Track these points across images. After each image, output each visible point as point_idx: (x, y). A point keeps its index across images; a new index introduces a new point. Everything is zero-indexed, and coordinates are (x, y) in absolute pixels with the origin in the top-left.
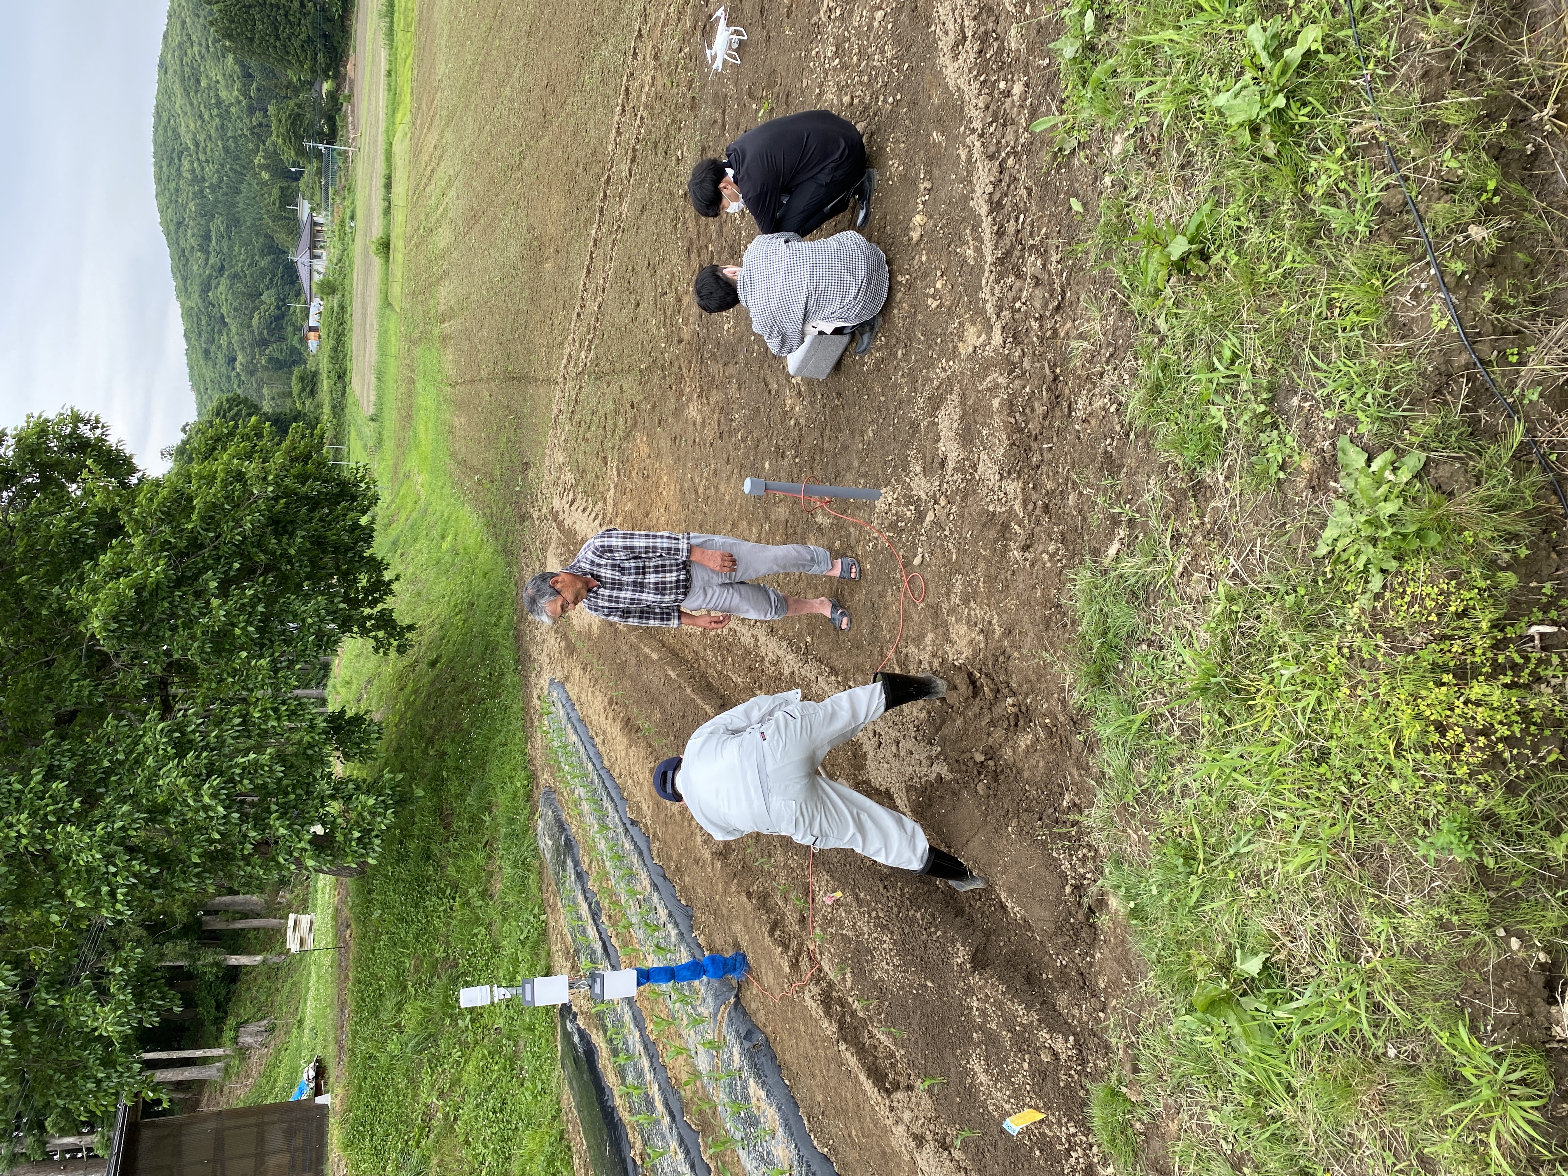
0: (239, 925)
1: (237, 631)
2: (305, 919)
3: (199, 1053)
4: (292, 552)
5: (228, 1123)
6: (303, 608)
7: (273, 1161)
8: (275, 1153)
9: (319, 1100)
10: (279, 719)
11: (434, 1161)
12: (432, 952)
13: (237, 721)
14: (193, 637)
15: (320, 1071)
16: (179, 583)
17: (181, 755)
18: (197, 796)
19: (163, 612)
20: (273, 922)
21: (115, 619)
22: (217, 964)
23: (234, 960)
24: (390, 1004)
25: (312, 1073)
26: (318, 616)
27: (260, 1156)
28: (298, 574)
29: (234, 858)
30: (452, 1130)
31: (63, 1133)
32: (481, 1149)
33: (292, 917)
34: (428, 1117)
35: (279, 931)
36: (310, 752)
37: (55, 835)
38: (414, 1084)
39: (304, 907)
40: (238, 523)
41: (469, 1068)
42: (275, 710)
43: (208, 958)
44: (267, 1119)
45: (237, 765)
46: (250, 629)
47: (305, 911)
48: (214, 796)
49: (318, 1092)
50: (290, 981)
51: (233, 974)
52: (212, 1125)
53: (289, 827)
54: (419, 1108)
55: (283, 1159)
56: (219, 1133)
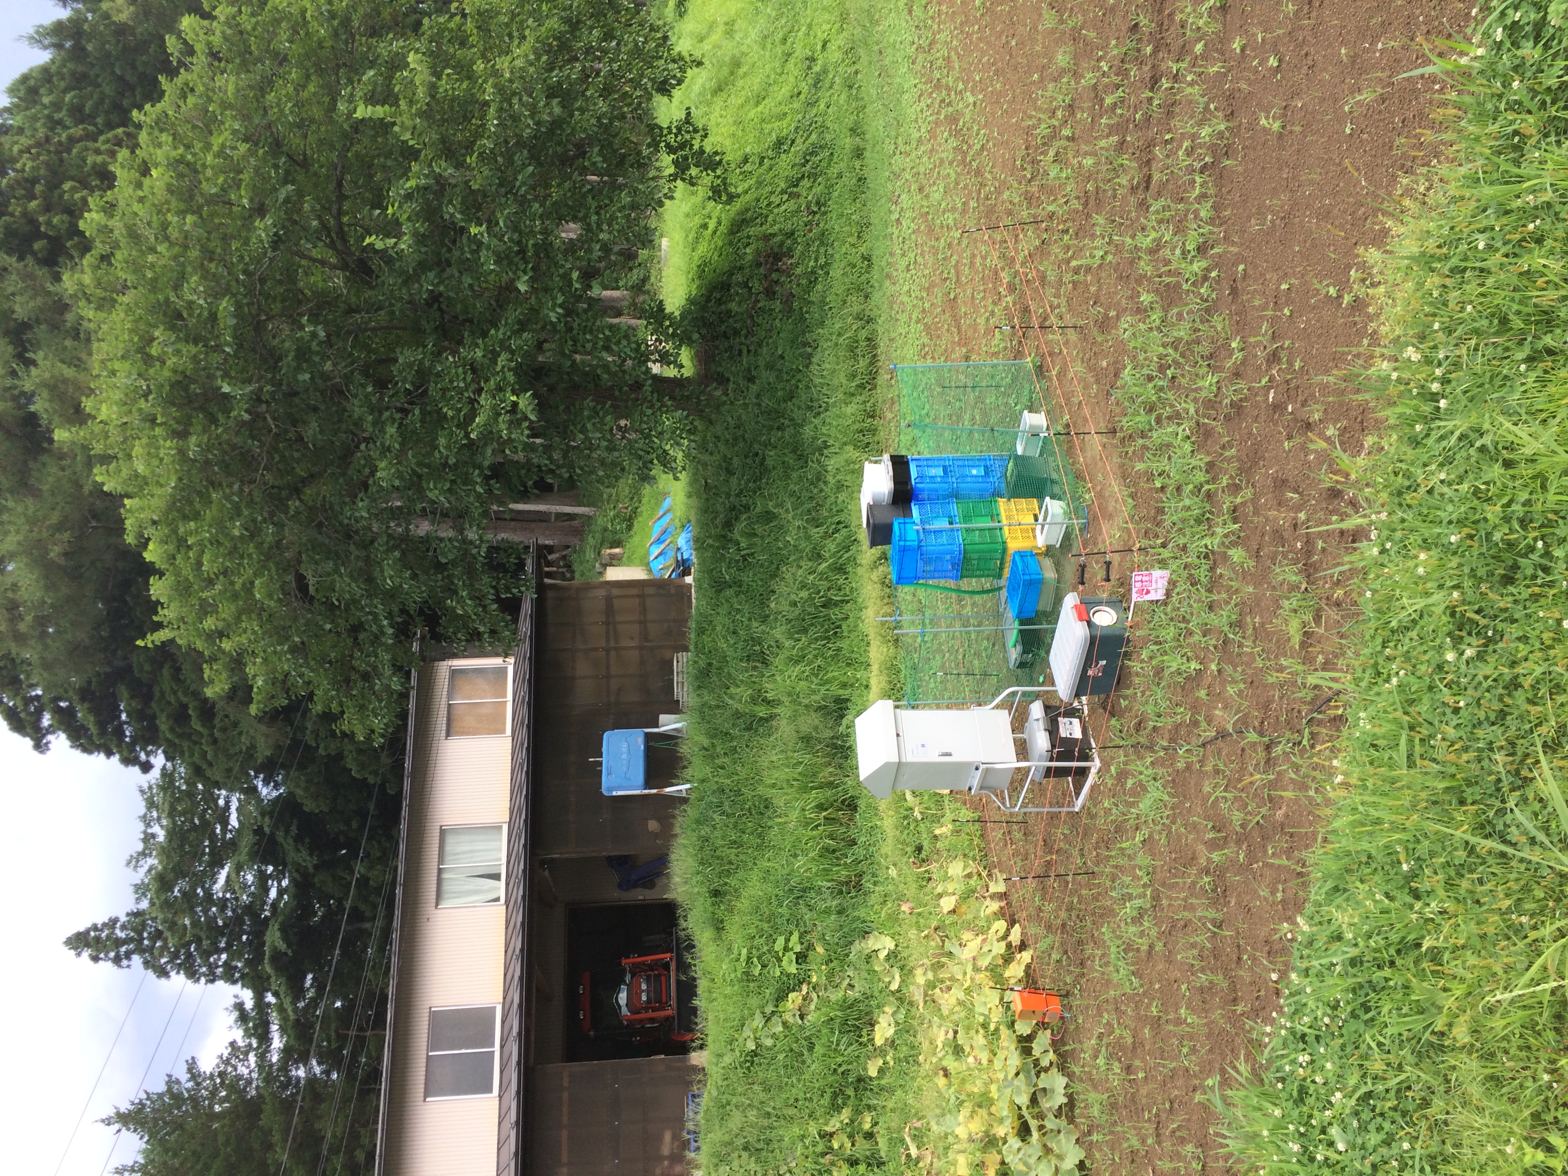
5: (617, 592)
27: (643, 624)
44: (646, 592)
56: (609, 599)
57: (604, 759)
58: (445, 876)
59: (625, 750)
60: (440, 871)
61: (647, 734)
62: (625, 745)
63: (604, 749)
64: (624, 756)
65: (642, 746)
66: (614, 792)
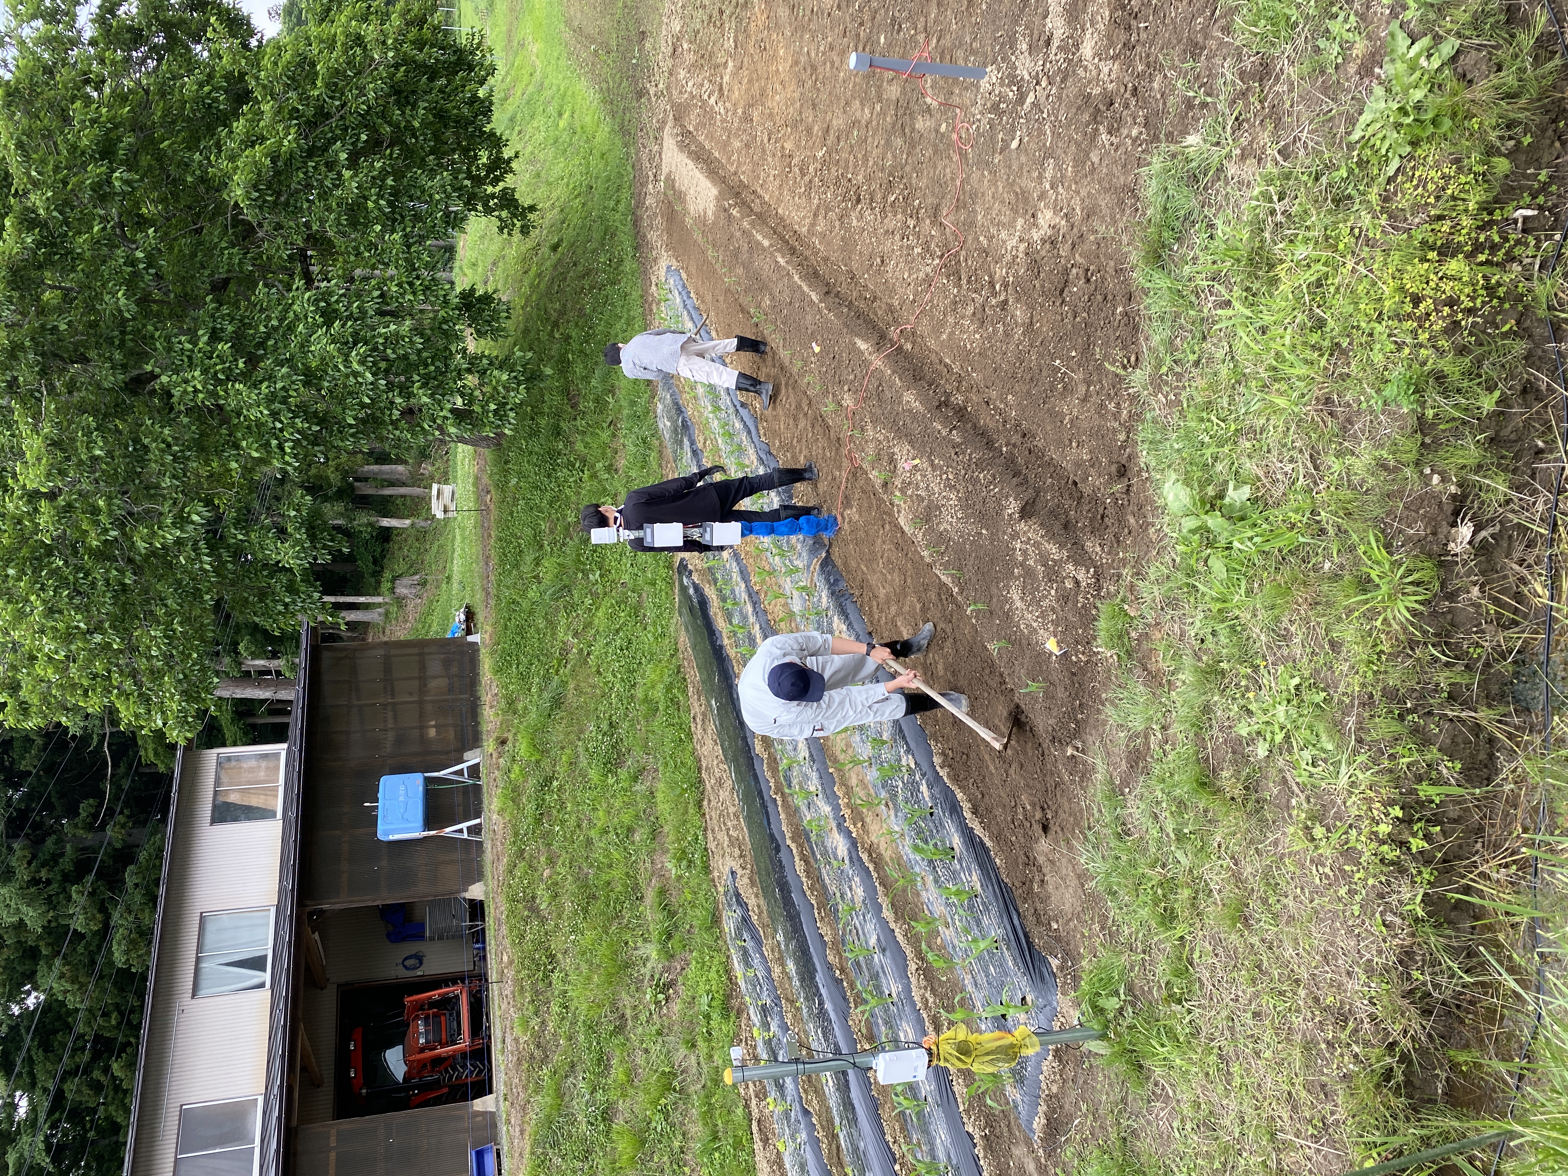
0: (388, 492)
1: (370, 204)
2: (447, 489)
3: (362, 599)
4: (416, 124)
5: (393, 652)
6: (430, 184)
7: (433, 684)
8: (435, 677)
9: (470, 638)
10: (414, 293)
11: (571, 686)
12: (564, 517)
13: (376, 293)
14: (329, 209)
15: (470, 616)
16: (311, 153)
17: (329, 324)
18: (346, 361)
19: (299, 183)
20: (416, 491)
21: (255, 187)
22: (370, 524)
23: (386, 522)
24: (529, 558)
25: (463, 617)
26: (445, 192)
27: (423, 680)
28: (422, 148)
29: (383, 422)
30: (586, 662)
31: (254, 656)
32: (610, 678)
33: (435, 487)
34: (565, 651)
35: (423, 499)
36: (445, 327)
37: (226, 391)
38: (552, 624)
39: (445, 479)
40: (362, 91)
41: (600, 614)
42: (411, 284)
43: (363, 520)
44: (426, 650)
45: (380, 335)
46: (382, 202)
47: (446, 482)
48: (362, 362)
49: (469, 632)
50: (437, 543)
51: (386, 535)
52: (381, 652)
53: (432, 396)
54: (558, 644)
55: (442, 682)
56: (387, 659)
57: (380, 804)
58: (203, 965)
59: (402, 792)
60: (198, 960)
61: (426, 778)
62: (402, 788)
63: (380, 795)
64: (402, 798)
65: (421, 789)
66: (391, 838)
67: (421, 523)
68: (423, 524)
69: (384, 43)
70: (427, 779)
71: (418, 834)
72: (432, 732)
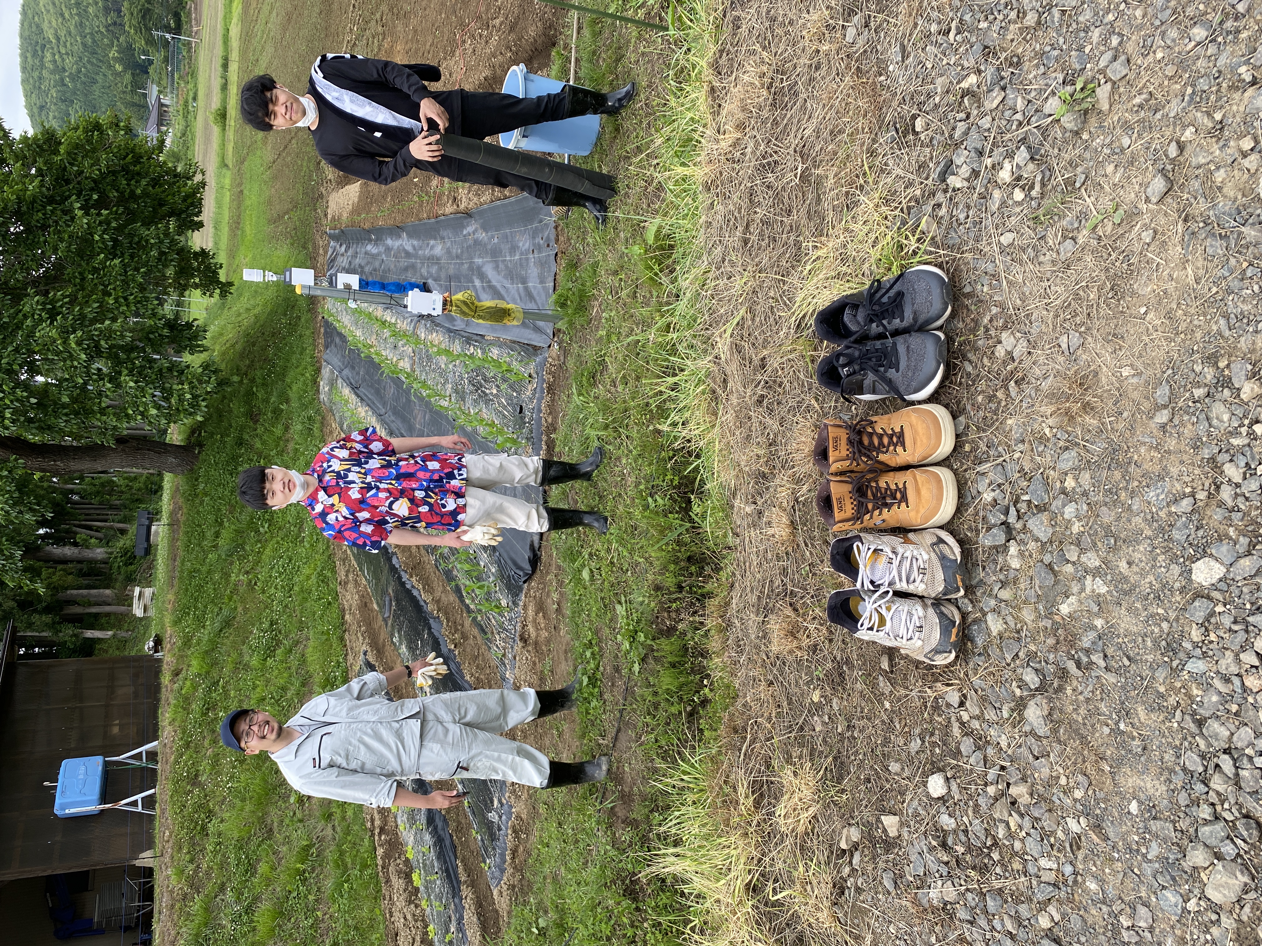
2: (148, 591)
5: (85, 667)
7: (121, 692)
8: (123, 686)
9: (157, 655)
20: (122, 609)
23: (89, 634)
25: (151, 644)
27: (111, 689)
33: (137, 590)
35: (127, 615)
43: (68, 631)
44: (116, 665)
47: (148, 582)
51: (89, 644)
52: (74, 667)
55: (129, 690)
56: (79, 672)
57: (59, 784)
59: (82, 772)
61: (106, 761)
62: (83, 768)
63: (60, 777)
64: (81, 777)
65: (100, 768)
66: (67, 811)
67: (122, 634)
68: (124, 634)
69: (117, 125)
70: (106, 764)
71: (94, 808)
72: (116, 730)
